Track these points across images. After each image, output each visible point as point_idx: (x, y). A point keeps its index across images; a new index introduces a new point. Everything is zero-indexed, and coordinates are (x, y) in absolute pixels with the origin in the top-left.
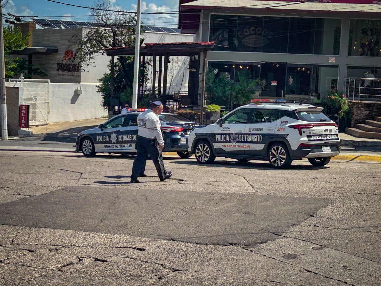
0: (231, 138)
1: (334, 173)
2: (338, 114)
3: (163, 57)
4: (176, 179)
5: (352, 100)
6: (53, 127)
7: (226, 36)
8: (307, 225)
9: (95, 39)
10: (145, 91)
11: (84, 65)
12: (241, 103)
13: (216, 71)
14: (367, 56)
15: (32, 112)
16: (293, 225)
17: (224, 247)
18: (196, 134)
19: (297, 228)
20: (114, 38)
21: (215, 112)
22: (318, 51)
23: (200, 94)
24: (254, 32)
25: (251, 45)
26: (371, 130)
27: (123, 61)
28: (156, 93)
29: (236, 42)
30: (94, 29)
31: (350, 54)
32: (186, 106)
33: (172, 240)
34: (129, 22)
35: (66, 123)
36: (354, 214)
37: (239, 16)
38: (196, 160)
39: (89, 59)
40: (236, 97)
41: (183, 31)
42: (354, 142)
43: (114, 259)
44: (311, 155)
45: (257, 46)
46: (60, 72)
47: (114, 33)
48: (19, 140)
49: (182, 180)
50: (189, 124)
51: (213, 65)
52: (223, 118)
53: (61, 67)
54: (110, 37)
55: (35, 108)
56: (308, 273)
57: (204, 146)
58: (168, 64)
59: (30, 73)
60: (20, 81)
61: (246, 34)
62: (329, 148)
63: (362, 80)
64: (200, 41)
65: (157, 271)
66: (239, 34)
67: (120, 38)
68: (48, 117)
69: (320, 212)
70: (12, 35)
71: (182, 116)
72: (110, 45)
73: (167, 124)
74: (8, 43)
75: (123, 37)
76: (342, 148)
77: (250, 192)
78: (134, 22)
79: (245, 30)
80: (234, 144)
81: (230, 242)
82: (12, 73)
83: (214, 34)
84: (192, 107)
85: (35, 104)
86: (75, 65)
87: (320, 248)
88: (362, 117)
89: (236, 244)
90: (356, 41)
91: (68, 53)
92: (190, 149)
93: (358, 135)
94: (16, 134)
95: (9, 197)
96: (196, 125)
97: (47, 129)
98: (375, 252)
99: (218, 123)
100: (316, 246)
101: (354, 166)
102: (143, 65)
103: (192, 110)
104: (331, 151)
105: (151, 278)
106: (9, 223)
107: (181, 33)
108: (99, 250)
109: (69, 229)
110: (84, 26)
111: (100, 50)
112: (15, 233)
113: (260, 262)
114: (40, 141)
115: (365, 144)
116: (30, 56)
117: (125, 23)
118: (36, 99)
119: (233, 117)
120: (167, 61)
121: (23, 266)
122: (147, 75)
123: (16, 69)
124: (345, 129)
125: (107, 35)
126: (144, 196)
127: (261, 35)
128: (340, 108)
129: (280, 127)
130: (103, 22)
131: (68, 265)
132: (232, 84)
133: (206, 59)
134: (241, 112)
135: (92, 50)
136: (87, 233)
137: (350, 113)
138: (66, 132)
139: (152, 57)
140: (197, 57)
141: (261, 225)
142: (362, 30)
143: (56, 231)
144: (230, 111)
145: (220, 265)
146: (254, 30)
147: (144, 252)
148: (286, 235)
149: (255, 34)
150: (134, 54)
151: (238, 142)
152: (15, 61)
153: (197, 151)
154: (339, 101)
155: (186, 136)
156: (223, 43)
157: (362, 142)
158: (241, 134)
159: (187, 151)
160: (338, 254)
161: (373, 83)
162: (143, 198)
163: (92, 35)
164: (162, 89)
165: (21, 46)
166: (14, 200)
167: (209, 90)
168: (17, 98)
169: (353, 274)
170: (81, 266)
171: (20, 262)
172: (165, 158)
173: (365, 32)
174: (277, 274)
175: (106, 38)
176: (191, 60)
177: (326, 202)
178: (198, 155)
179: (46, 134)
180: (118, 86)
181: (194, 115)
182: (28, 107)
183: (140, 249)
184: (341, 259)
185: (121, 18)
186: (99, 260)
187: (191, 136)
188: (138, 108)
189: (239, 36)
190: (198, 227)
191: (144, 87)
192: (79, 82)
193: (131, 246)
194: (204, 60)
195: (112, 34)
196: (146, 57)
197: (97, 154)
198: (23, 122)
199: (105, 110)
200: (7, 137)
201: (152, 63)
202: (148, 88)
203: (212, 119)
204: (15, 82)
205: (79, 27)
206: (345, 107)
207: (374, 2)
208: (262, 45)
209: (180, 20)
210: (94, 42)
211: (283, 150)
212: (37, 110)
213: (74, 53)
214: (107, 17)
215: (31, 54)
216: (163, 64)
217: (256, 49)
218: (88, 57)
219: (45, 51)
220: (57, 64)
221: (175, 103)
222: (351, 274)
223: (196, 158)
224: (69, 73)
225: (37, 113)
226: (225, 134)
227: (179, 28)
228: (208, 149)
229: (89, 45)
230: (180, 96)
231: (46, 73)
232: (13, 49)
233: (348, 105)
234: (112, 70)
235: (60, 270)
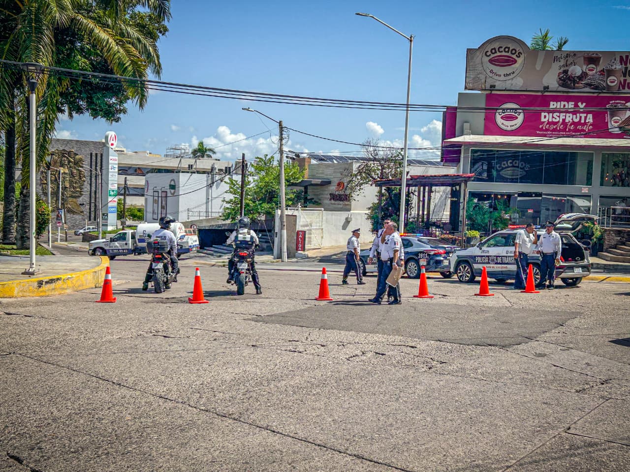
0: (490, 259)
1: (585, 291)
2: (591, 240)
3: (427, 188)
4: (440, 295)
5: (604, 226)
6: (327, 250)
7: (485, 167)
8: (557, 332)
9: (365, 172)
10: (410, 218)
11: (354, 195)
12: (500, 229)
13: (476, 200)
14: (618, 186)
15: (308, 237)
16: (544, 332)
17: (484, 347)
18: (457, 256)
19: (548, 335)
20: (382, 171)
21: (475, 237)
22: (572, 182)
23: (461, 221)
24: (511, 165)
25: (508, 177)
26: (622, 255)
27: (389, 191)
28: (420, 220)
29: (495, 173)
30: (363, 162)
31: (602, 184)
32: (448, 232)
33: (439, 341)
34: (395, 157)
35: (338, 247)
36: (599, 325)
37: (498, 151)
38: (458, 280)
39: (359, 190)
40: (495, 224)
41: (446, 164)
42: (605, 265)
43: (390, 353)
44: (563, 275)
45: (514, 177)
46: (333, 202)
47: (382, 166)
48: (297, 262)
49: (446, 296)
50: (451, 248)
51: (473, 195)
52: (482, 242)
53: (334, 197)
54: (378, 170)
55: (311, 234)
56: (555, 368)
57: (465, 267)
58: (432, 194)
59: (305, 202)
60: (297, 210)
61: (504, 166)
62: (580, 269)
63: (613, 209)
64: (461, 173)
65: (427, 362)
66: (497, 166)
67: (387, 171)
68: (321, 241)
69: (569, 322)
70: (290, 169)
71: (444, 241)
72: (378, 177)
73: (431, 247)
74: (288, 176)
75: (390, 170)
76: (592, 270)
77: (507, 305)
78: (400, 156)
79: (503, 163)
80: (493, 265)
81: (489, 343)
82: (290, 203)
83: (473, 167)
84: (453, 233)
85: (310, 230)
86: (346, 195)
87: (566, 350)
88: (613, 243)
89: (494, 345)
90: (608, 173)
91: (339, 184)
92: (452, 270)
93: (609, 259)
94: (294, 257)
95: (298, 306)
96: (458, 249)
97: (321, 252)
98: (615, 353)
99: (478, 247)
100: (563, 348)
101: (604, 286)
102: (408, 195)
103: (454, 235)
104: (583, 272)
105: (423, 368)
106: (302, 325)
107: (443, 166)
108: (378, 347)
109: (351, 330)
110: (354, 161)
111: (369, 181)
112: (308, 333)
113: (514, 358)
114: (316, 263)
115: (616, 267)
116: (306, 188)
117: (392, 157)
118: (311, 226)
119: (492, 242)
120: (430, 191)
121: (319, 356)
122: (412, 204)
123: (294, 199)
124: (597, 253)
125: (376, 168)
126: (413, 307)
127: (518, 167)
128: (593, 234)
129: (534, 250)
130: (372, 157)
131: (354, 356)
132: (491, 212)
133: (466, 190)
134: (498, 237)
135: (362, 181)
136: (367, 334)
137: (602, 239)
138: (339, 255)
139: (417, 187)
140: (458, 187)
141: (516, 331)
142: (614, 162)
143: (342, 332)
144: (488, 236)
145: (480, 360)
146: (511, 163)
147: (416, 349)
148: (538, 339)
149: (513, 166)
150: (401, 185)
151: (497, 263)
152: (292, 192)
153: (459, 271)
154: (592, 228)
155: (448, 258)
156: (483, 175)
157: (613, 265)
158: (499, 256)
159: (449, 272)
160: (581, 354)
161: (625, 211)
162: (412, 308)
163: (362, 168)
164: (425, 217)
165: (298, 178)
166: (303, 308)
167: (470, 218)
168: (295, 225)
169: (593, 369)
170: (365, 358)
171: (316, 353)
172: (429, 278)
173: (616, 165)
174: (528, 368)
175: (374, 171)
176: (452, 189)
177: (574, 315)
178: (459, 275)
179: (320, 257)
180: (385, 214)
181: (456, 240)
182: (304, 232)
183: (412, 347)
184: (584, 357)
185: (389, 153)
186: (379, 354)
187: (453, 258)
188: (404, 233)
189: (498, 168)
190: (461, 331)
191: (409, 215)
192: (349, 210)
193: (404, 344)
194: (465, 190)
195: (380, 168)
196: (411, 188)
197: (368, 274)
198: (300, 245)
199: (374, 235)
200: (286, 259)
201: (416, 193)
202: (412, 216)
203: (472, 243)
204: (293, 211)
205: (350, 161)
206: (598, 234)
207: (625, 137)
208: (519, 177)
209: (442, 154)
210: (364, 175)
211: (538, 271)
212: (312, 236)
213: (346, 184)
214: (375, 152)
215: (306, 186)
216: (426, 194)
217: (513, 181)
218: (358, 188)
219: (319, 183)
220: (330, 194)
221: (437, 229)
222: (592, 369)
223: (458, 278)
224: (341, 202)
225: (312, 238)
226: (484, 256)
227: (442, 161)
228: (469, 270)
229: (359, 177)
230: (442, 223)
231: (319, 202)
232: (292, 181)
233: (600, 231)
234: (380, 200)
235: (348, 360)
